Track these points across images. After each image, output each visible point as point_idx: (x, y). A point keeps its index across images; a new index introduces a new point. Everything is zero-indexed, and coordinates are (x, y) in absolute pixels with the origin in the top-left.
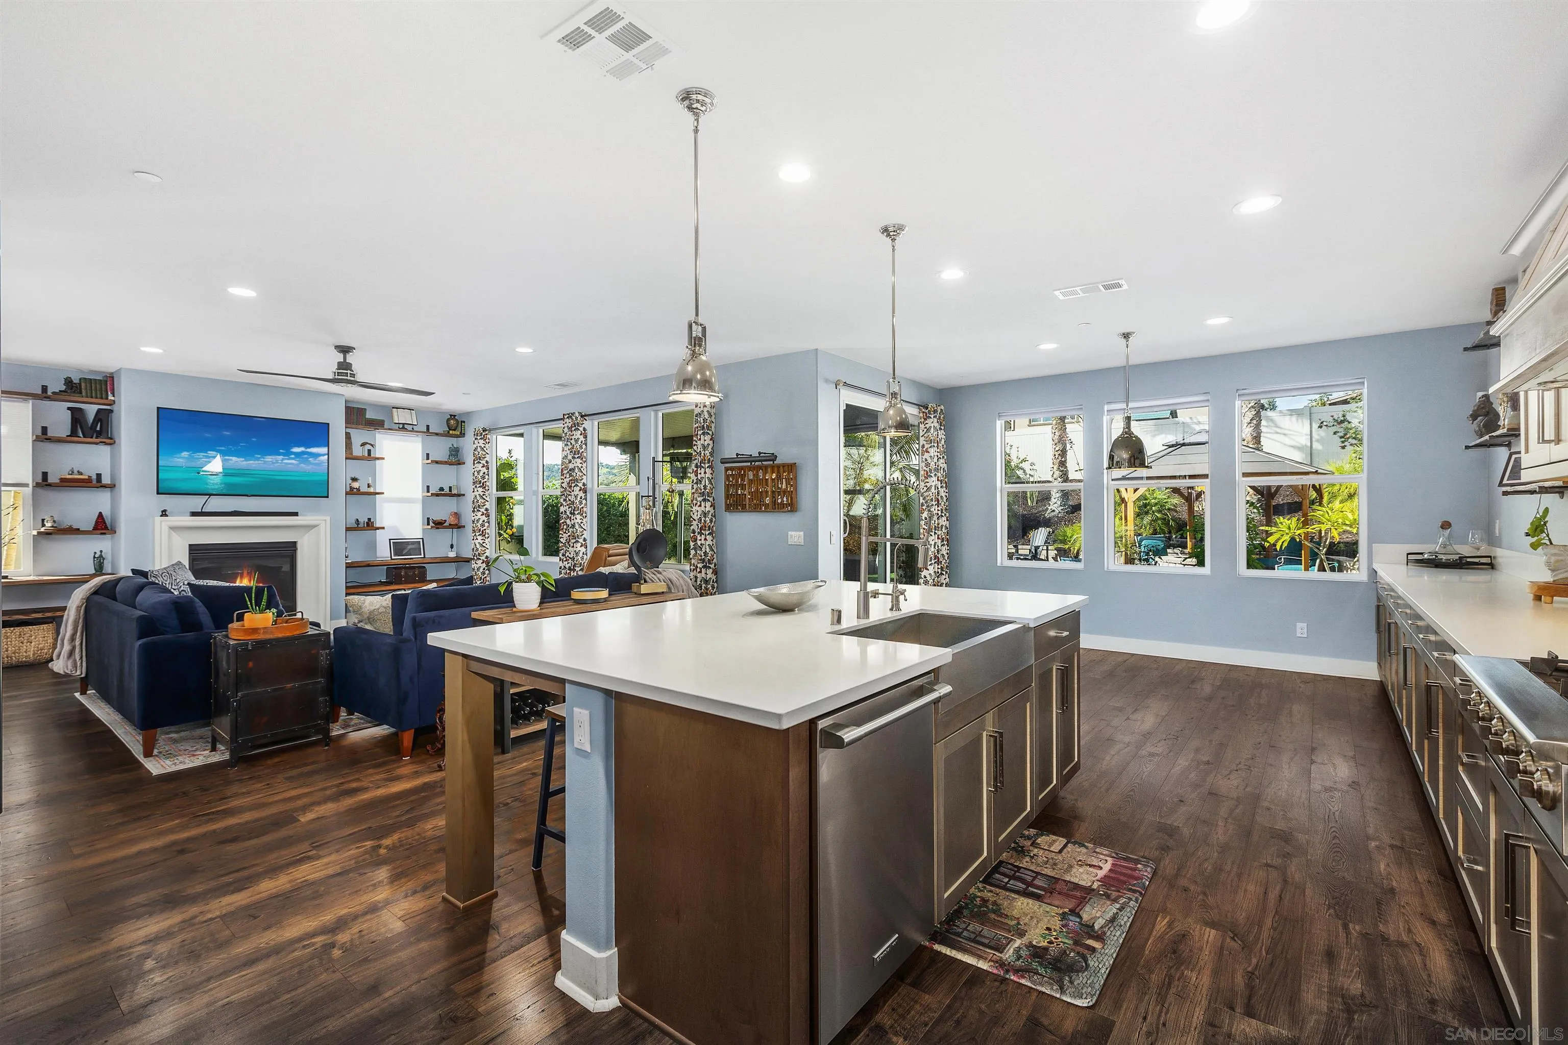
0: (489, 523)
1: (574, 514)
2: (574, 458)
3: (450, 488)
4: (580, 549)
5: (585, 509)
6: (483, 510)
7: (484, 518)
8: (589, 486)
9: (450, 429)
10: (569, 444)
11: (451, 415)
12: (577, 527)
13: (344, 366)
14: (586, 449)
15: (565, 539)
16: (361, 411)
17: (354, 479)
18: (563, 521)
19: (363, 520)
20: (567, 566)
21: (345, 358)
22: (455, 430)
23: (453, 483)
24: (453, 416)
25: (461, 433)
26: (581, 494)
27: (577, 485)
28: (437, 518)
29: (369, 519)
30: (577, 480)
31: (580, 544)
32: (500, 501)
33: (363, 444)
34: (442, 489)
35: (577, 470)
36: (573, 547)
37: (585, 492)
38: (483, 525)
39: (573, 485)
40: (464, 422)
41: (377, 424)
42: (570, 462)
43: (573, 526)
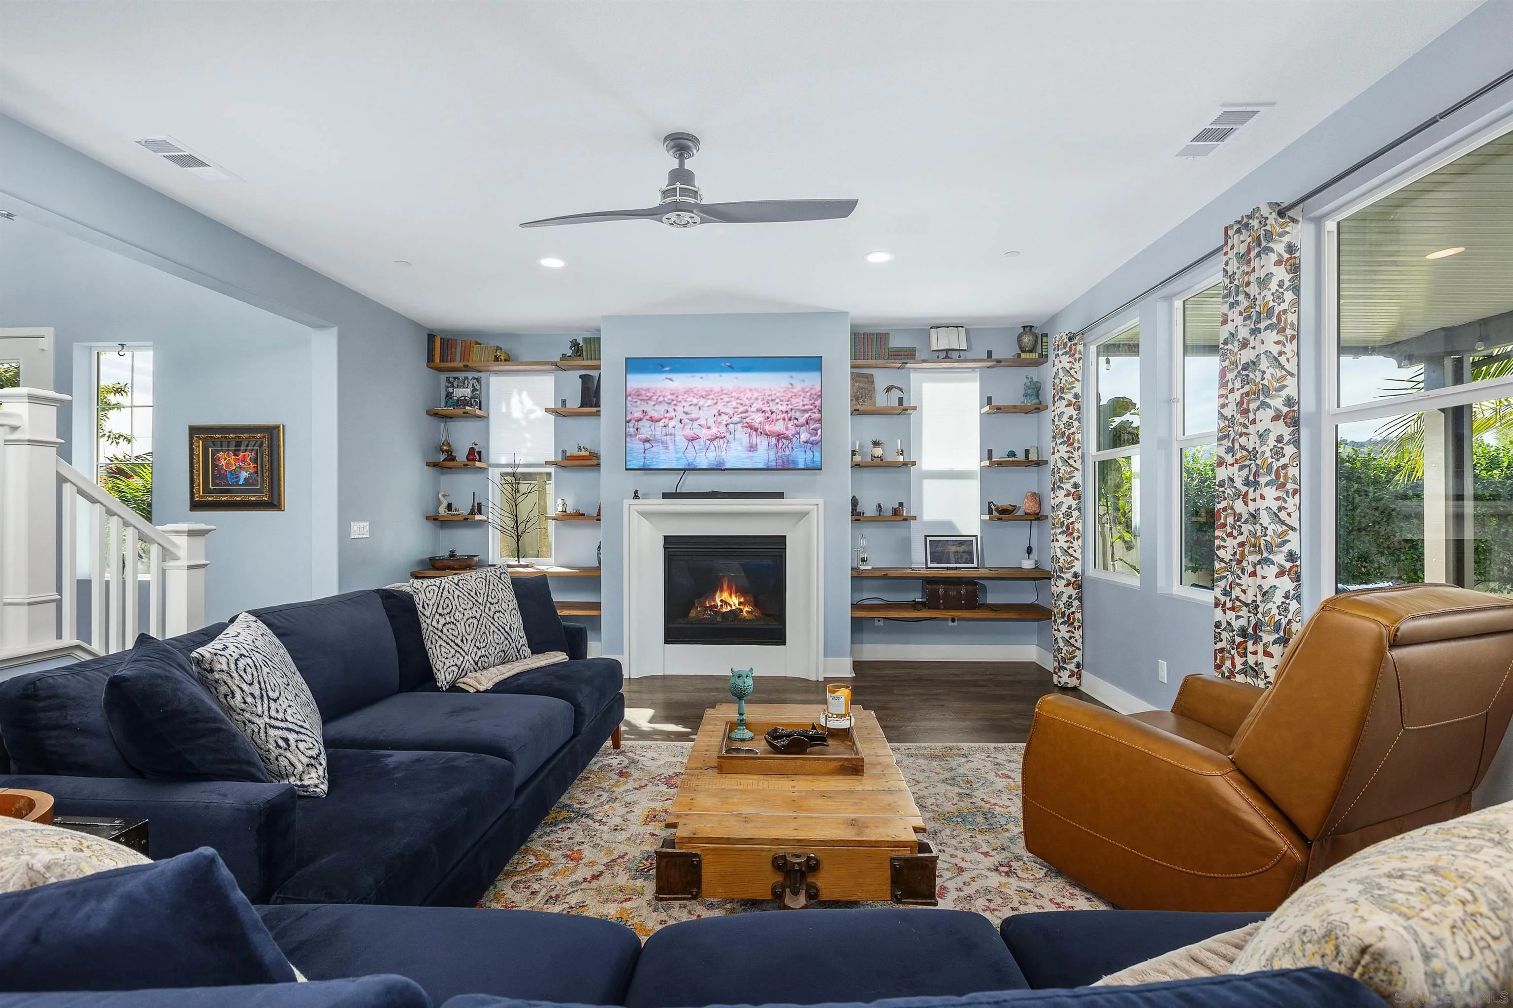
0: (1079, 510)
1: (1255, 485)
2: (1255, 332)
3: (1027, 452)
4: (1277, 582)
5: (1292, 471)
6: (1068, 486)
7: (1070, 501)
8: (1307, 406)
9: (1023, 352)
10: (1241, 298)
11: (1024, 327)
12: (1265, 518)
13: (681, 176)
14: (1297, 302)
15: (1230, 551)
16: (883, 338)
17: (876, 444)
18: (1224, 504)
19: (889, 505)
20: (1236, 624)
21: (682, 164)
22: (1031, 351)
23: (1030, 443)
24: (1028, 329)
25: (1041, 355)
26: (1281, 429)
27: (1264, 405)
28: (1003, 502)
29: (901, 504)
30: (1266, 391)
31: (1274, 569)
32: (1105, 468)
33: (889, 389)
34: (1012, 454)
35: (1264, 364)
36: (1253, 574)
37: (1294, 422)
38: (1068, 515)
39: (1253, 406)
40: (1047, 335)
41: (906, 355)
42: (1244, 345)
43: (1254, 517)
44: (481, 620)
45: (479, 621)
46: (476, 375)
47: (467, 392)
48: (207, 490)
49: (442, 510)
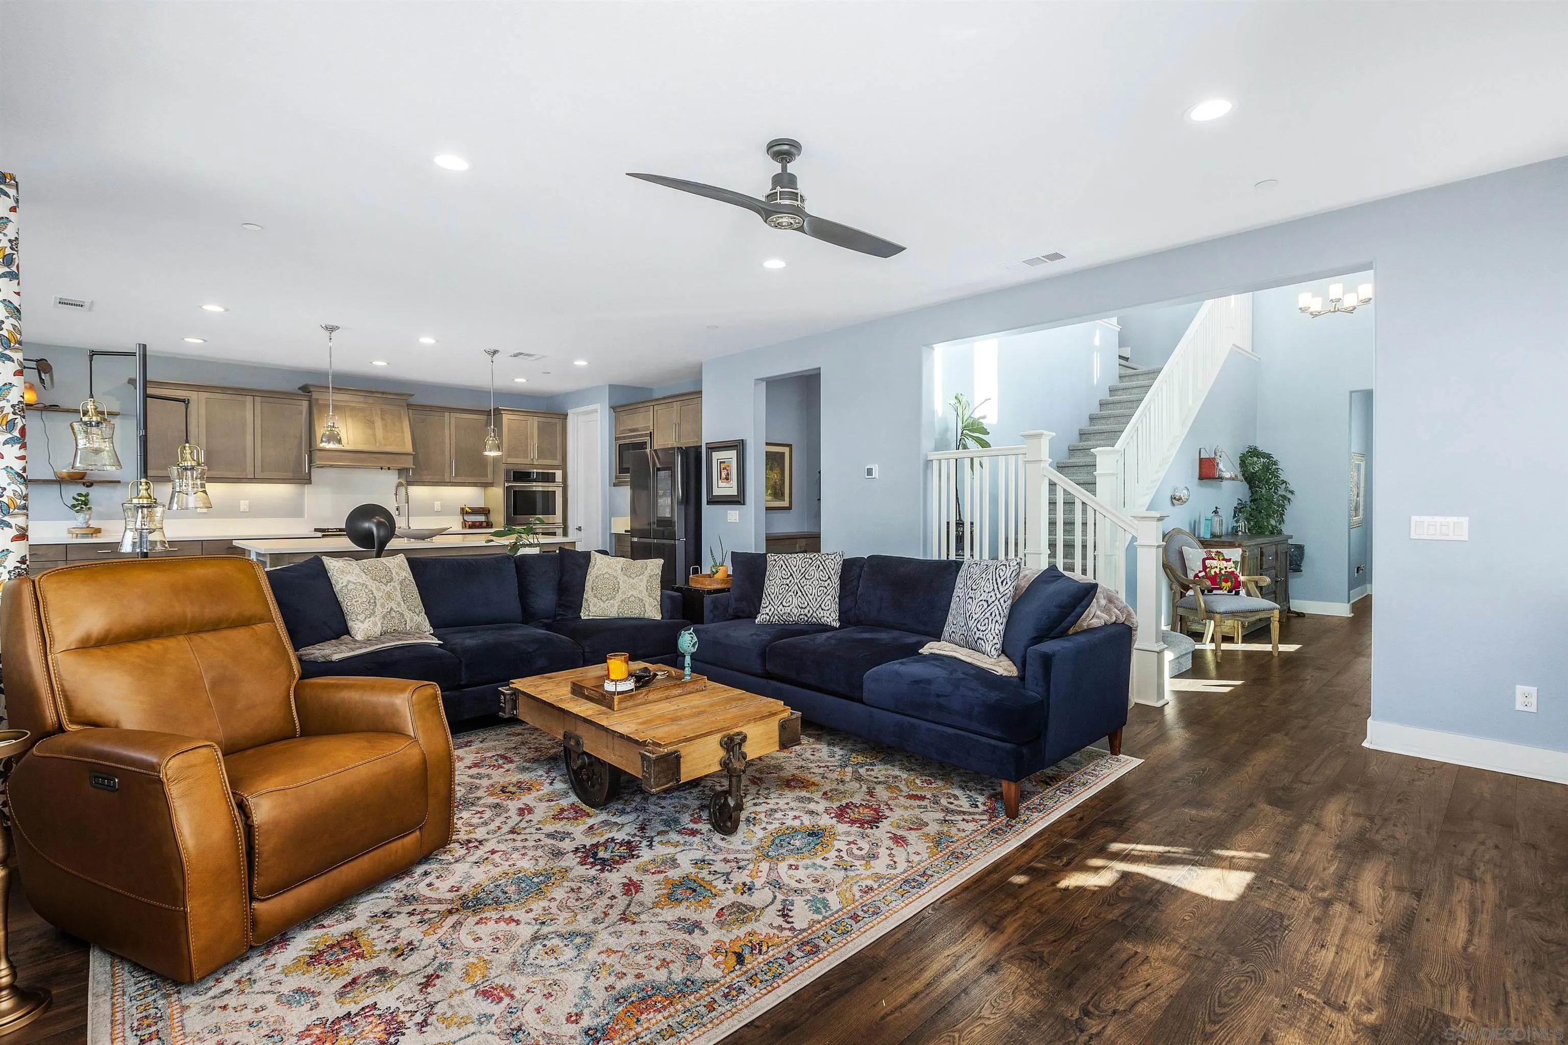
13: (785, 180)
44: (991, 606)
45: (988, 606)
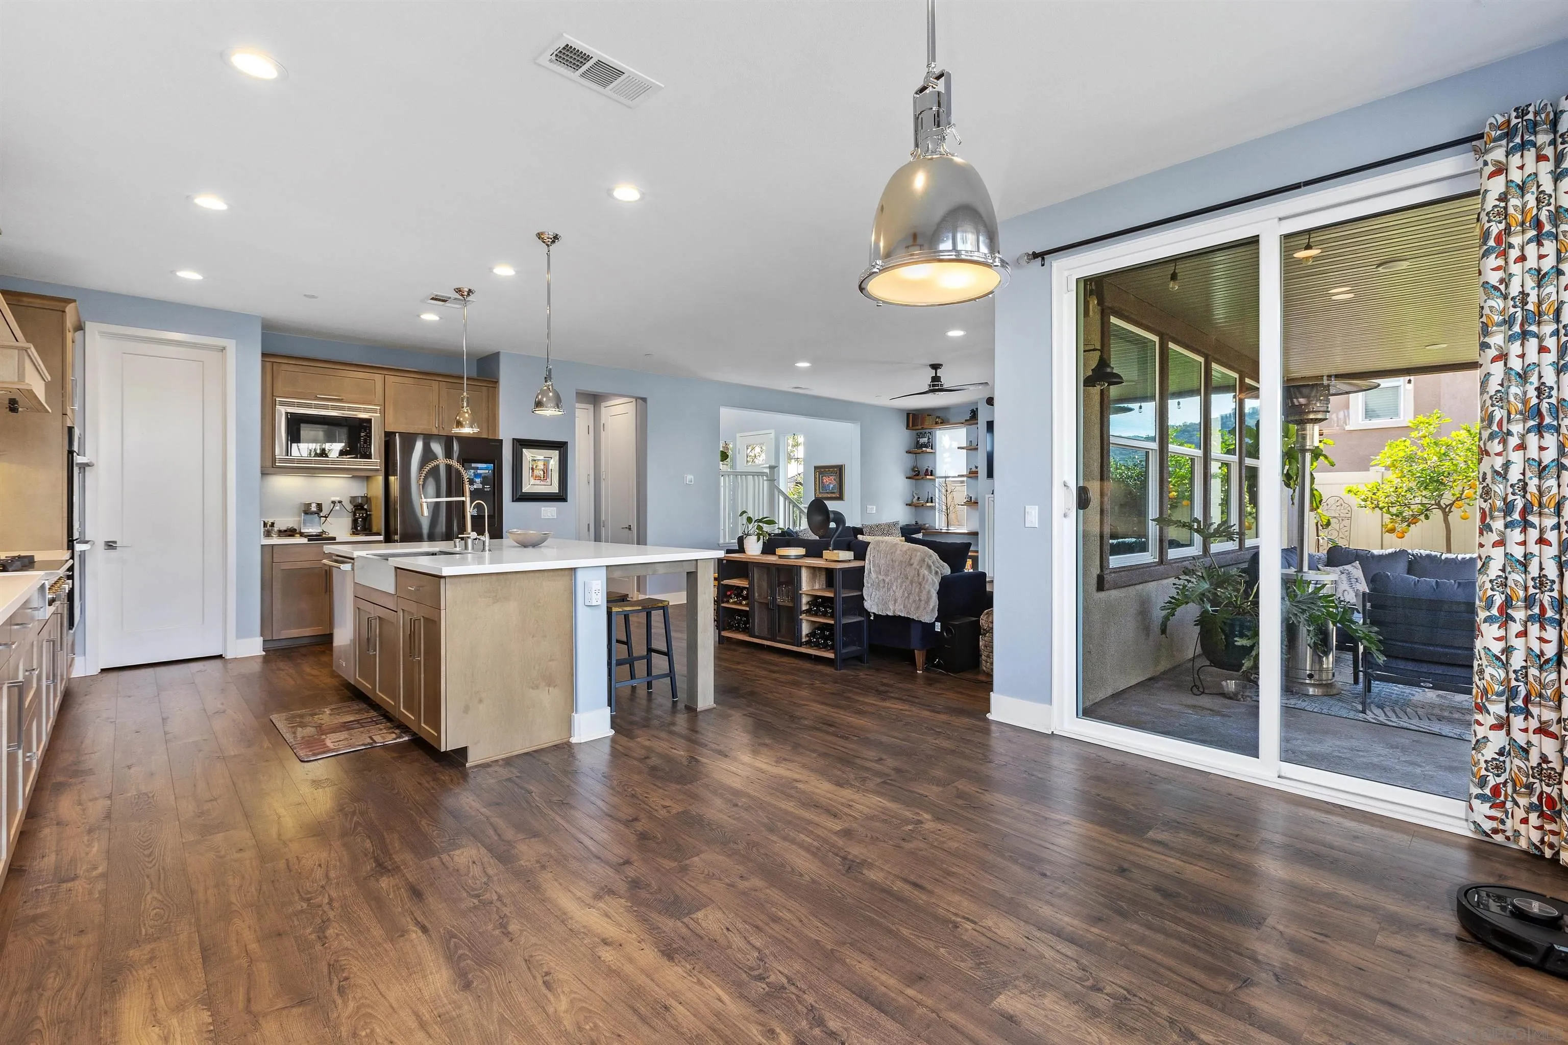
46: (930, 431)
47: (925, 440)
48: (820, 493)
49: (915, 500)
